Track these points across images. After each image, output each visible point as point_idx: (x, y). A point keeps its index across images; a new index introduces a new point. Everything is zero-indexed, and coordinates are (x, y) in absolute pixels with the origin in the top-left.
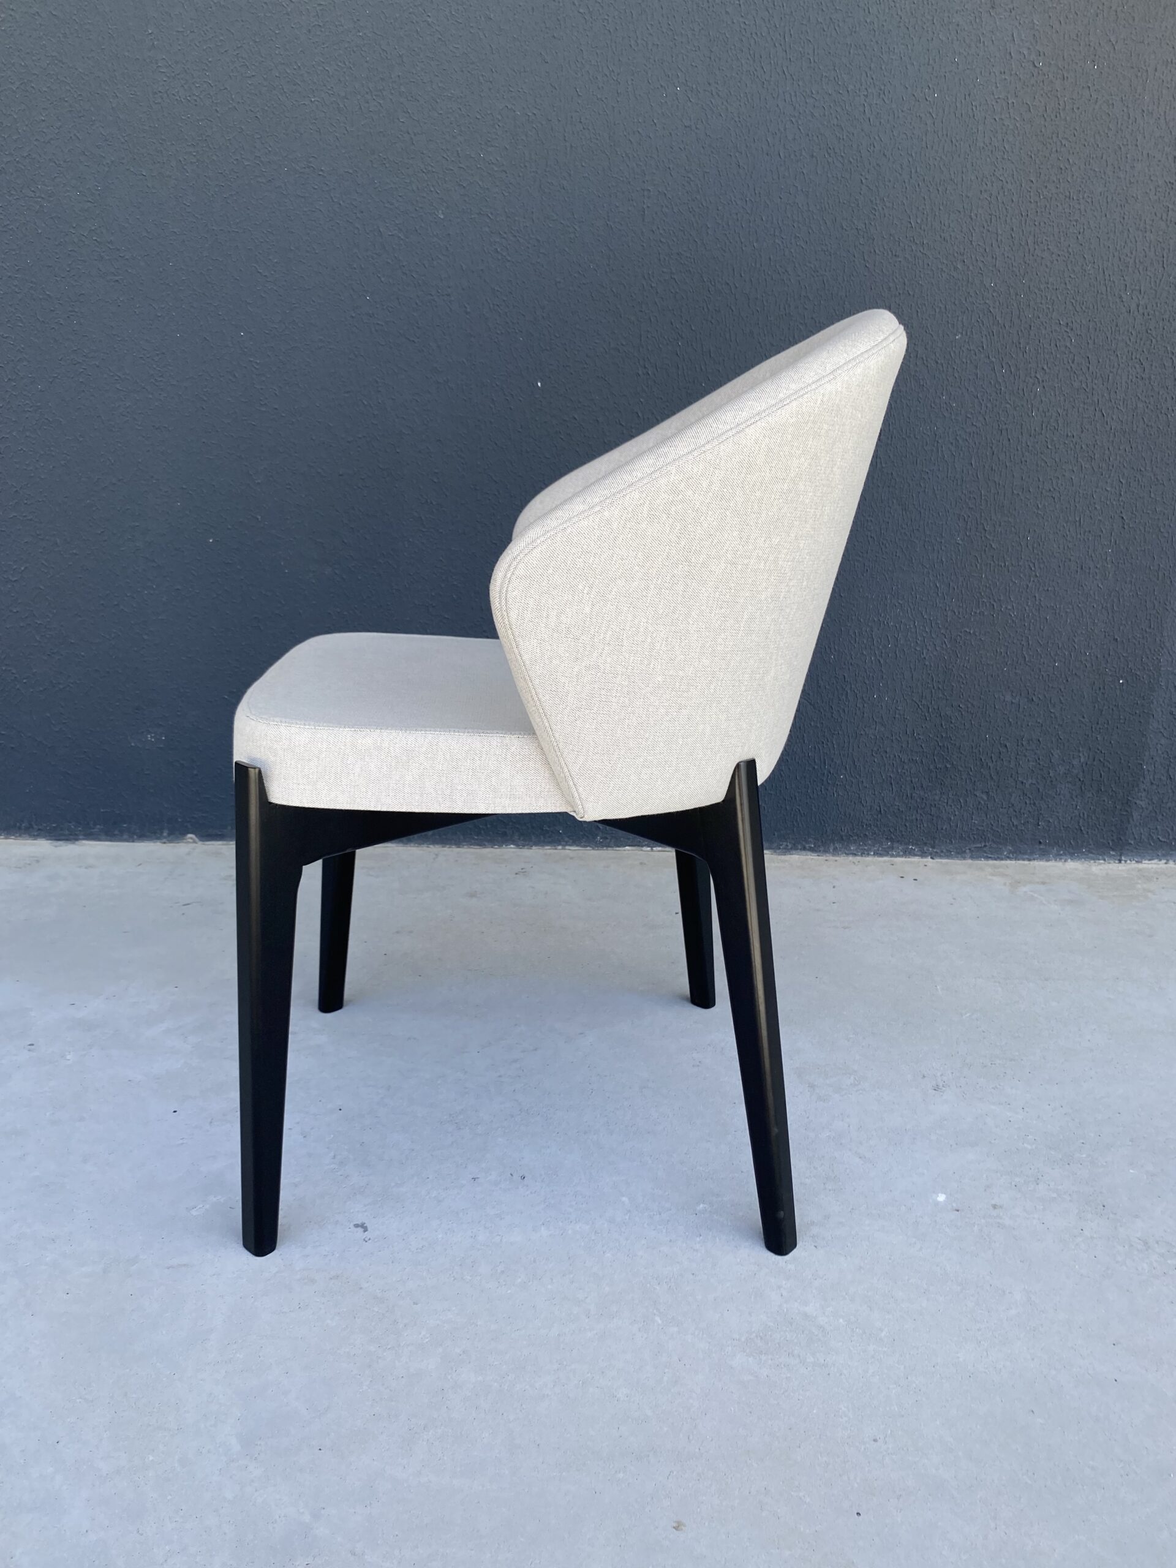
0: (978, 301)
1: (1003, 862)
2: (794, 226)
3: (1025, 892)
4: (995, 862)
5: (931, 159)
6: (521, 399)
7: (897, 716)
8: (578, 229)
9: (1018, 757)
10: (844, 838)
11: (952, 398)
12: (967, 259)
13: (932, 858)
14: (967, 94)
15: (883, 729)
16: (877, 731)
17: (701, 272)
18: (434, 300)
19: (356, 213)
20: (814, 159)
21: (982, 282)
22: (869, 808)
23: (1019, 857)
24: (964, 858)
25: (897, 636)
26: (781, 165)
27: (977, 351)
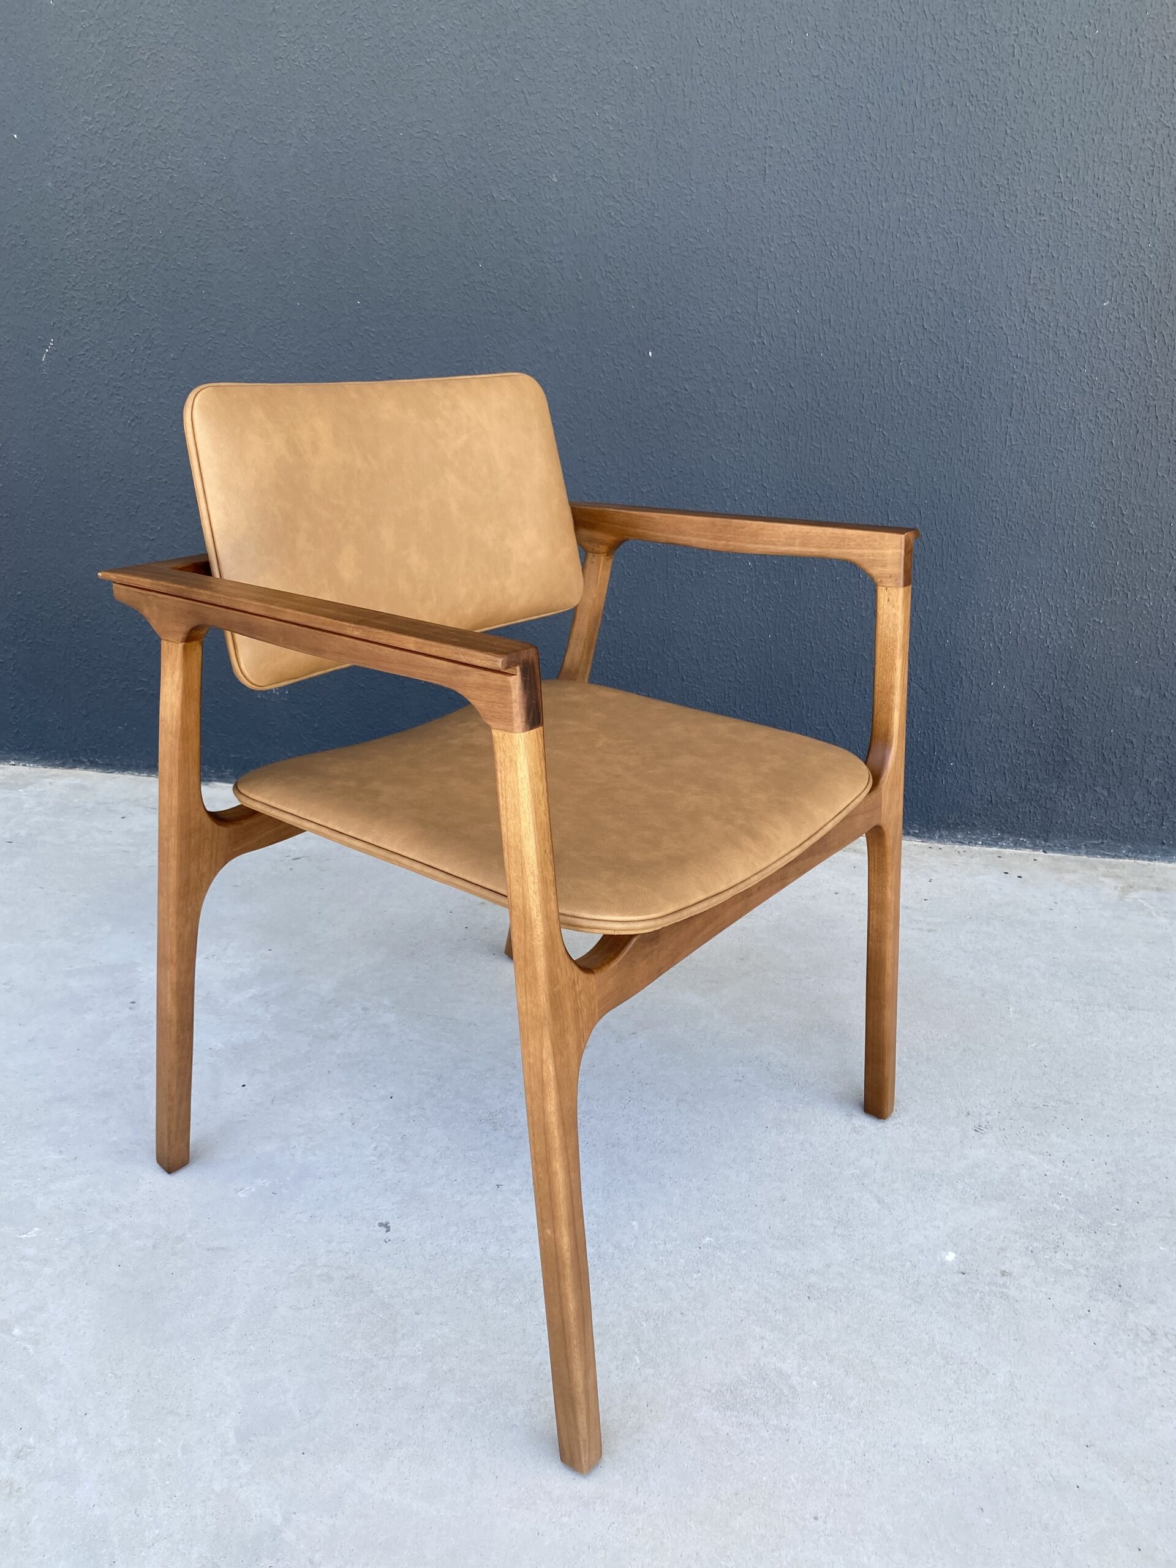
0: (1132, 263)
1: (1121, 860)
2: (927, 184)
3: (1136, 899)
4: (1112, 860)
5: (1087, 105)
6: (631, 368)
7: (1015, 705)
8: (695, 191)
9: (1144, 754)
10: (951, 826)
11: (1094, 371)
12: (1121, 216)
13: (1044, 851)
14: (1134, 30)
15: (998, 718)
16: (992, 720)
17: (823, 235)
18: (546, 267)
19: (469, 178)
20: (954, 108)
21: (1139, 243)
22: (979, 797)
23: (1139, 856)
24: (1079, 854)
25: (1018, 622)
26: (917, 116)
27: (1126, 318)
